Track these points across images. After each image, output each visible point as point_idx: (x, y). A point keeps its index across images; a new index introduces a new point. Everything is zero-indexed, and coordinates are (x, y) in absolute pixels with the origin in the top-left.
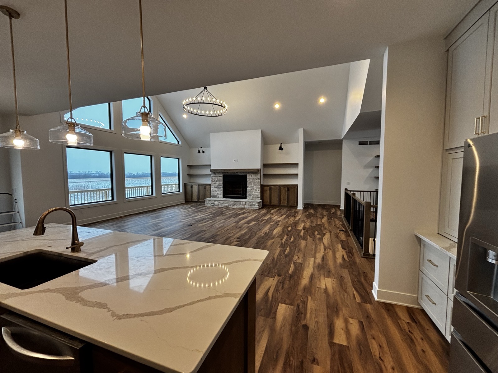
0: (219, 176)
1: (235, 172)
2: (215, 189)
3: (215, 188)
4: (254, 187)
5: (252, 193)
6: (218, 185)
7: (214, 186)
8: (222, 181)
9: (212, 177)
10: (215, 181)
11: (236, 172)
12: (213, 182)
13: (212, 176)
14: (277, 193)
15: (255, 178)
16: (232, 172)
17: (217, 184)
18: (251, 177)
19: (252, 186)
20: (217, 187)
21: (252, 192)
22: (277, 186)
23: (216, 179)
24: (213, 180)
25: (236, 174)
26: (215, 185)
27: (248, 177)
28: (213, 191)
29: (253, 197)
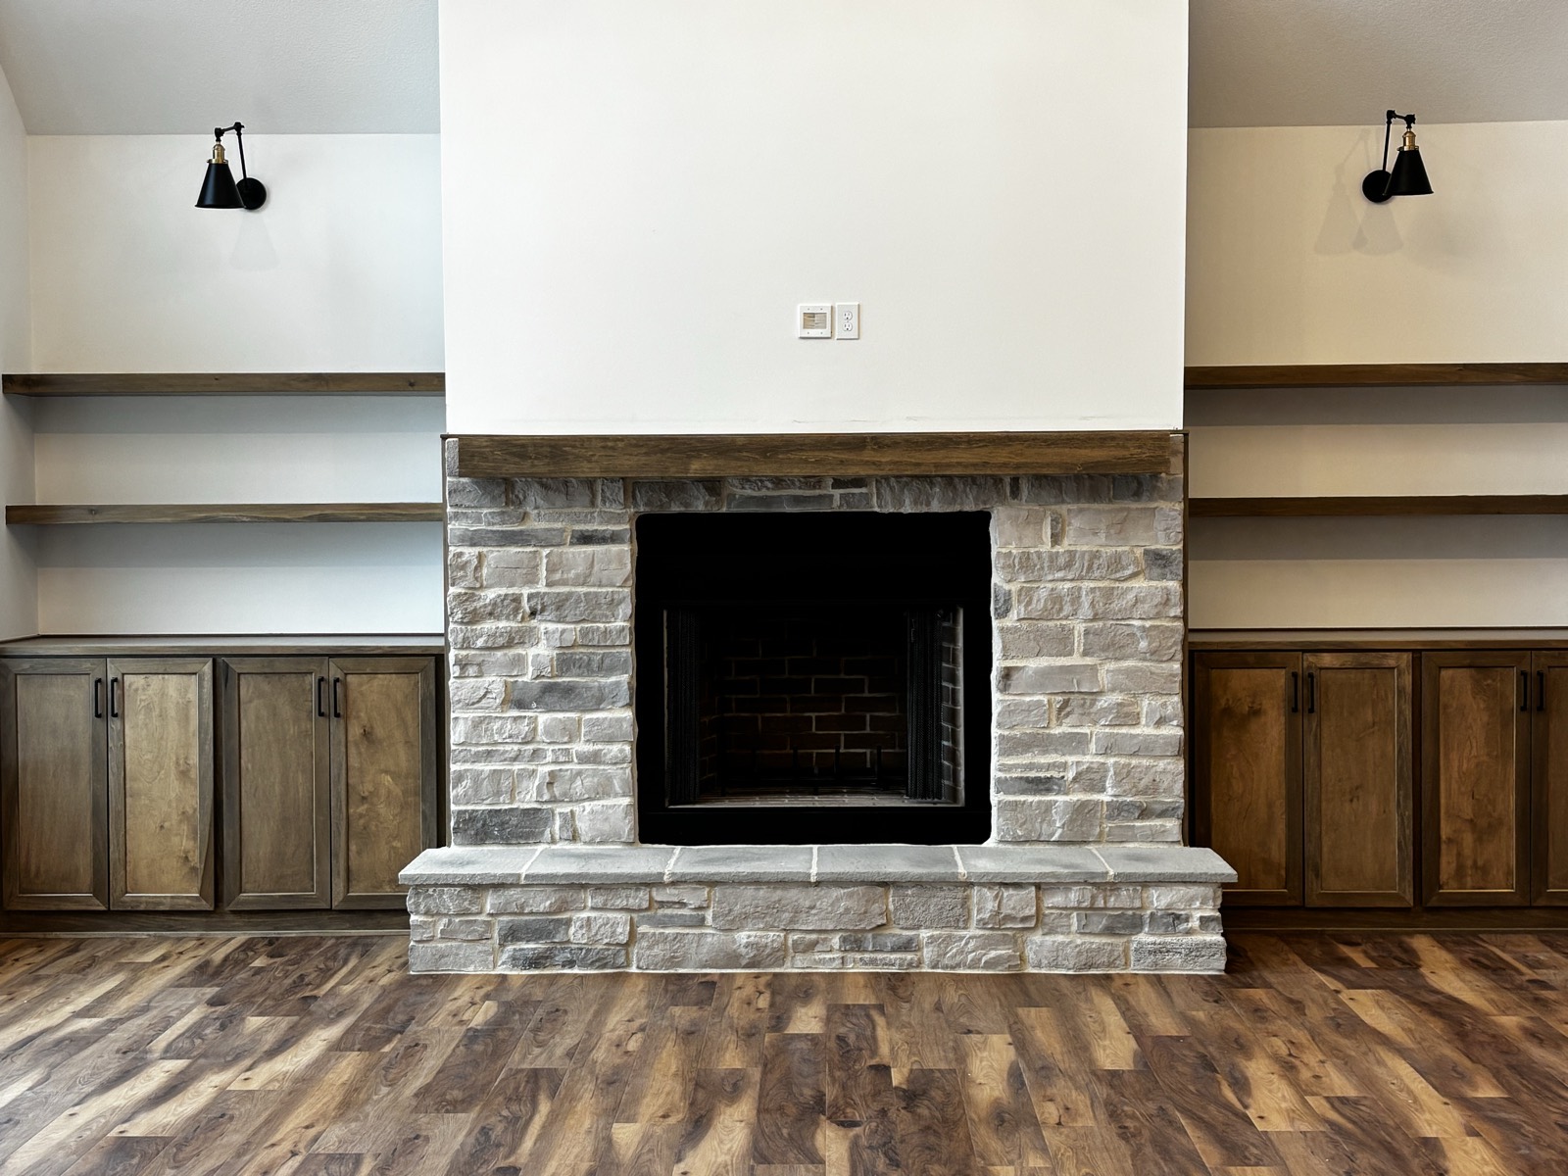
0: (585, 539)
1: (818, 482)
2: (508, 724)
3: (517, 700)
4: (1104, 677)
5: (1074, 762)
6: (565, 662)
7: (494, 682)
8: (627, 609)
9: (470, 553)
10: (517, 599)
11: (838, 483)
12: (489, 626)
13: (473, 540)
14: (1388, 749)
15: (1116, 563)
16: (778, 482)
17: (540, 653)
18: (1056, 539)
19: (1076, 660)
20: (548, 689)
21: (1077, 742)
22: (1391, 660)
23: (532, 580)
24: (490, 594)
25: (837, 501)
26: (519, 661)
27: (1004, 541)
28: (488, 755)
29: (1081, 811)
